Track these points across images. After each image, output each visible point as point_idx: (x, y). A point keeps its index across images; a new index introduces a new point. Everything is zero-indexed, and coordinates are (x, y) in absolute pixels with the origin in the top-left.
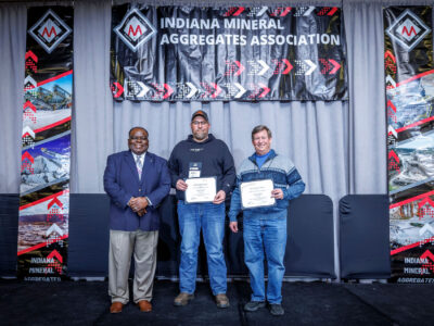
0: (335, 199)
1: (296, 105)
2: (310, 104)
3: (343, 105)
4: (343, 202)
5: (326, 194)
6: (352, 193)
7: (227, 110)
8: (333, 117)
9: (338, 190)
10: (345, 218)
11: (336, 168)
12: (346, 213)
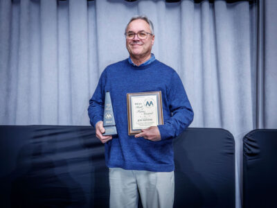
0: (238, 135)
1: (188, 6)
2: (206, 5)
3: (251, 8)
4: (248, 139)
5: (225, 128)
6: (260, 127)
7: (92, 10)
8: (237, 25)
9: (242, 122)
10: (251, 161)
11: (241, 92)
12: (252, 155)
